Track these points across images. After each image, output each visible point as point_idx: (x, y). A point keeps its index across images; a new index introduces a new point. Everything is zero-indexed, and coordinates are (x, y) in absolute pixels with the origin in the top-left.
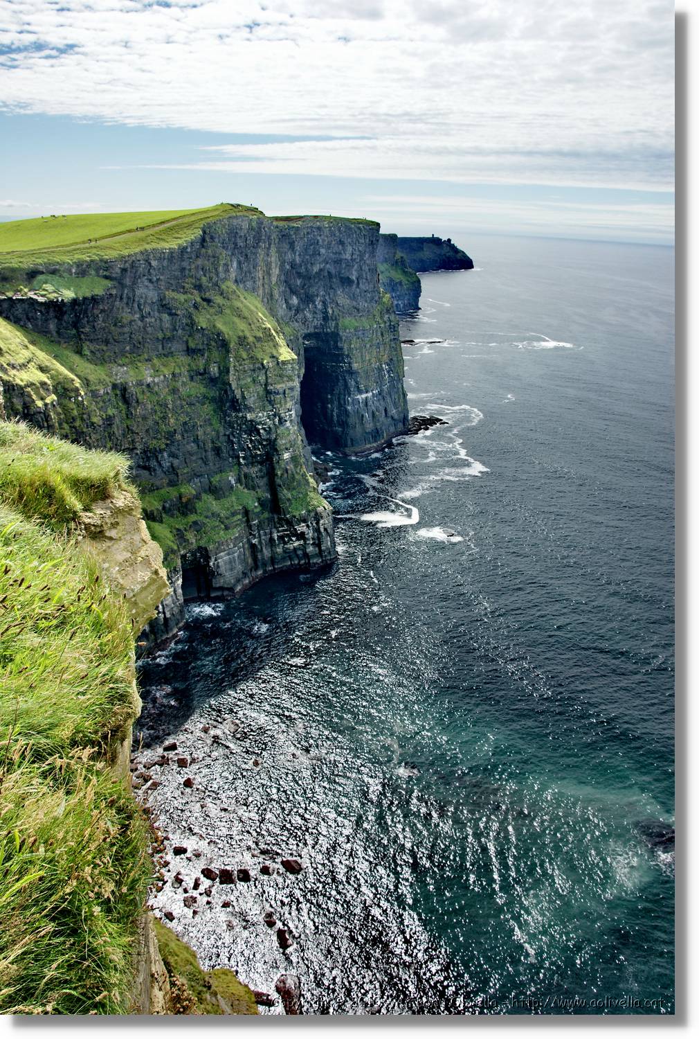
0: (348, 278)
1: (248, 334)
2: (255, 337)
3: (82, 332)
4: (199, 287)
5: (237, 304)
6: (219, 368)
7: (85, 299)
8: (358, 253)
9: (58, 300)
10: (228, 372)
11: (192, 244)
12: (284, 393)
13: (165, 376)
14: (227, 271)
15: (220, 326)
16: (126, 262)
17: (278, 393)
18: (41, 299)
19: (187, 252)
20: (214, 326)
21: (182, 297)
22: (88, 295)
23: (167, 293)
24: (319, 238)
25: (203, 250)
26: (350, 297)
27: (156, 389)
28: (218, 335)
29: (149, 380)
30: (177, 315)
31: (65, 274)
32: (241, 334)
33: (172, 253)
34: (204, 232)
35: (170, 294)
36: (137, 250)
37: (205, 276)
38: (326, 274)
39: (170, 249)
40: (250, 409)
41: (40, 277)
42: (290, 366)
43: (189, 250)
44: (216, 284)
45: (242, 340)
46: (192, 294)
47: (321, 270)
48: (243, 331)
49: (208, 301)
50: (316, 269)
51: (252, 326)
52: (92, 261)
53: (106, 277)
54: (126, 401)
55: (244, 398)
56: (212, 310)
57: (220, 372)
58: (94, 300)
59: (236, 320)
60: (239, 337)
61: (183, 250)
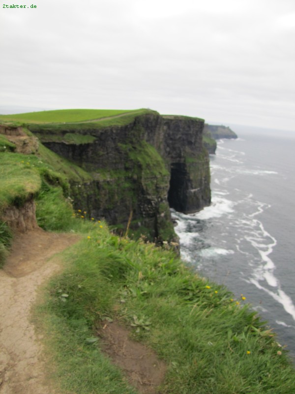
0: (191, 141)
1: (150, 162)
2: (153, 164)
3: (83, 158)
4: (132, 142)
5: (146, 150)
6: (138, 176)
8: (195, 131)
9: (74, 144)
10: (141, 178)
11: (130, 124)
12: (164, 188)
13: (115, 178)
14: (143, 136)
15: (139, 159)
16: (103, 130)
17: (161, 188)
18: (67, 143)
19: (128, 128)
20: (137, 159)
21: (124, 146)
22: (86, 143)
23: (118, 144)
24: (180, 124)
25: (135, 127)
26: (191, 149)
27: (111, 183)
28: (138, 162)
29: (109, 179)
30: (122, 153)
31: (77, 134)
33: (122, 127)
34: (136, 120)
36: (108, 125)
37: (134, 138)
38: (182, 139)
40: (149, 194)
41: (68, 134)
42: (166, 177)
44: (138, 141)
46: (129, 145)
47: (180, 138)
48: (148, 162)
49: (135, 148)
50: (178, 137)
51: (152, 159)
52: (89, 129)
53: (94, 136)
54: (99, 188)
55: (147, 189)
56: (136, 152)
57: (138, 178)
58: (88, 145)
59: (146, 157)
60: (147, 164)
61: (126, 127)
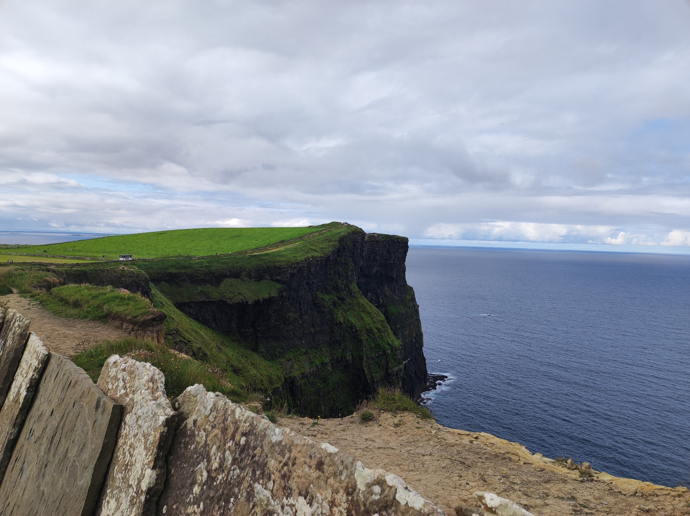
0: (392, 277)
1: (371, 325)
2: (377, 328)
3: (259, 331)
4: (336, 289)
6: (352, 355)
7: (264, 300)
8: (397, 259)
9: (243, 302)
10: (361, 358)
11: (334, 252)
12: (397, 374)
13: (317, 366)
15: (352, 320)
16: (295, 268)
17: (393, 375)
19: (330, 260)
20: (348, 320)
21: (327, 297)
22: (266, 296)
23: (318, 293)
24: (377, 249)
25: (339, 258)
26: (392, 290)
28: (351, 328)
29: (308, 371)
30: (324, 312)
31: (246, 278)
32: (368, 327)
33: (322, 260)
34: (340, 244)
35: (320, 295)
36: (303, 258)
37: (340, 279)
38: (379, 274)
39: (321, 257)
41: (226, 281)
42: (399, 351)
43: (331, 258)
44: (347, 286)
45: (369, 332)
46: (332, 295)
47: (377, 271)
48: (369, 324)
49: (342, 299)
50: (374, 271)
51: (374, 319)
52: (268, 267)
53: (278, 281)
54: (293, 393)
56: (345, 308)
57: (355, 359)
58: (269, 301)
59: (363, 315)
60: (367, 330)
61: (328, 258)
